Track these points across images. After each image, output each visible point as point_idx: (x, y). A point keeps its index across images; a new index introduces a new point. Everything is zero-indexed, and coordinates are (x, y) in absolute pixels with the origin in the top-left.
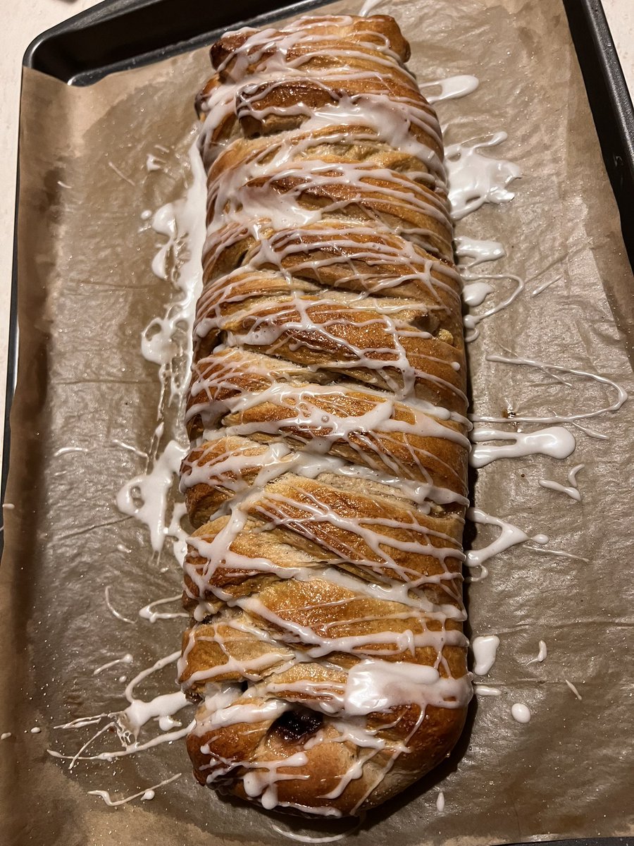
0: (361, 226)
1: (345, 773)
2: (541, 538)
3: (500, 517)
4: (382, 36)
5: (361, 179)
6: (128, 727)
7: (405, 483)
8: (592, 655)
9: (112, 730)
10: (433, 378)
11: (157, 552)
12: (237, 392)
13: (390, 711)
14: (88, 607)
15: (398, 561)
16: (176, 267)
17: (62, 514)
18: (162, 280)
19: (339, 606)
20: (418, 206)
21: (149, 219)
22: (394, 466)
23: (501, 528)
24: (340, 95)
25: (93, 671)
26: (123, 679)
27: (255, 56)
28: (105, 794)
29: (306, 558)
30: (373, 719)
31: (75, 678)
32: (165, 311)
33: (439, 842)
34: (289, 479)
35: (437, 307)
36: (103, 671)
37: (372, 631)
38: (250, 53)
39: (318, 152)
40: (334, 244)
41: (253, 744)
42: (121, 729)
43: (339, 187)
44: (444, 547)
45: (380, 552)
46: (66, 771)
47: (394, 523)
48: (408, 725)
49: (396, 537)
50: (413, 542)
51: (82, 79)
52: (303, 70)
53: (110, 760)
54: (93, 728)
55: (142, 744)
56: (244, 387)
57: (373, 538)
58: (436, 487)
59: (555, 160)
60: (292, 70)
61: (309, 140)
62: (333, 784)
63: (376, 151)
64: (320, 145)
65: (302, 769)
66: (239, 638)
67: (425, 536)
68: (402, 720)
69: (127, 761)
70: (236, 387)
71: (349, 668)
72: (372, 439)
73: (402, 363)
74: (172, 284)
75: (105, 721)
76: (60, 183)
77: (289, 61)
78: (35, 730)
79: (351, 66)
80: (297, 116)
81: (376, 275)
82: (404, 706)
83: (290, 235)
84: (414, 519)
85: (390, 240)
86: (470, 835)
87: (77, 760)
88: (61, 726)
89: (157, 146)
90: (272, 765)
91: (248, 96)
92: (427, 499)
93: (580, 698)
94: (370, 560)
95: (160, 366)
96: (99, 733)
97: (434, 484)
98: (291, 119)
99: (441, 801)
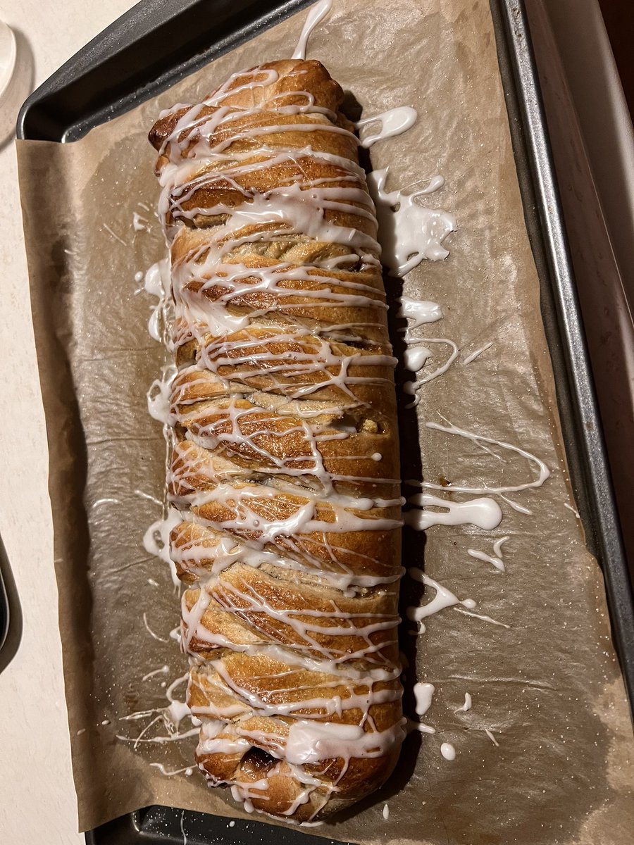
0: (279, 333)
1: (295, 799)
2: (469, 603)
3: (437, 581)
4: (304, 93)
5: (278, 284)
6: (172, 720)
7: (329, 575)
8: (510, 709)
9: (161, 721)
10: (349, 478)
11: (177, 587)
12: (191, 491)
13: (319, 764)
14: (133, 629)
15: (323, 644)
16: (167, 331)
17: (105, 556)
18: (158, 342)
19: (279, 678)
20: (335, 301)
21: (142, 280)
22: (316, 563)
23: (436, 591)
24: (252, 193)
25: (141, 678)
26: (164, 684)
27: (184, 144)
28: (161, 767)
29: (254, 638)
30: (307, 767)
31: (130, 683)
32: (162, 373)
33: (385, 841)
34: (237, 569)
35: (353, 405)
36: (149, 678)
37: (306, 698)
38: (179, 141)
39: (242, 252)
40: (253, 358)
41: (231, 769)
42: (167, 721)
43: (259, 295)
44: (369, 624)
45: (306, 638)
46: (132, 750)
47: (317, 613)
48: (334, 774)
49: (321, 624)
50: (337, 626)
51: (74, 132)
52: (228, 154)
53: (162, 742)
54: (147, 720)
55: (181, 734)
56: (196, 487)
57: (300, 627)
58: (357, 576)
59: (488, 211)
60: (217, 155)
61: (233, 242)
62: (287, 806)
63: (294, 244)
64: (243, 244)
65: (265, 792)
66: (214, 691)
67: (348, 621)
68: (328, 770)
69: (172, 744)
70: (190, 487)
71: (291, 724)
72: (294, 541)
73: (317, 470)
74: (165, 346)
75: (155, 715)
76: (66, 251)
77: (213, 147)
78: (105, 723)
79: (269, 145)
80: (221, 215)
81: (294, 384)
82: (330, 760)
83: (219, 348)
84: (336, 608)
85: (307, 345)
86: (409, 838)
87: (139, 742)
88: (124, 718)
89: (139, 204)
90: (245, 785)
91: (176, 198)
92: (350, 586)
93: (497, 744)
94: (299, 643)
95: (163, 424)
96: (152, 723)
97: (355, 574)
98: (215, 218)
99: (386, 812)
